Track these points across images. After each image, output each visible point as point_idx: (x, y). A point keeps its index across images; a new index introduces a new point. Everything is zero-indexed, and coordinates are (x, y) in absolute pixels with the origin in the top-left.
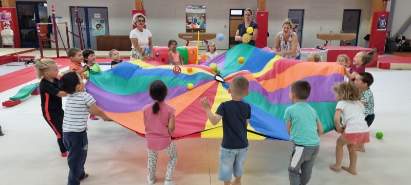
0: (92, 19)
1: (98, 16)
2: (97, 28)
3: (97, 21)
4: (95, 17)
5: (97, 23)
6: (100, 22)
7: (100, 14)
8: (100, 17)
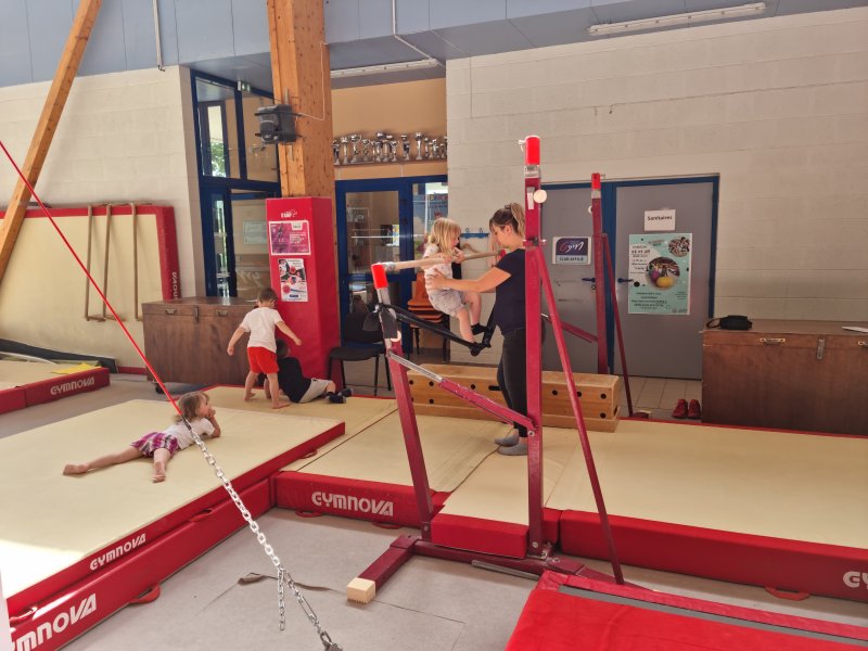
0: (632, 237)
1: (662, 221)
2: (654, 278)
3: (656, 244)
4: (649, 225)
5: (655, 254)
6: (672, 248)
7: (672, 213)
8: (670, 225)
